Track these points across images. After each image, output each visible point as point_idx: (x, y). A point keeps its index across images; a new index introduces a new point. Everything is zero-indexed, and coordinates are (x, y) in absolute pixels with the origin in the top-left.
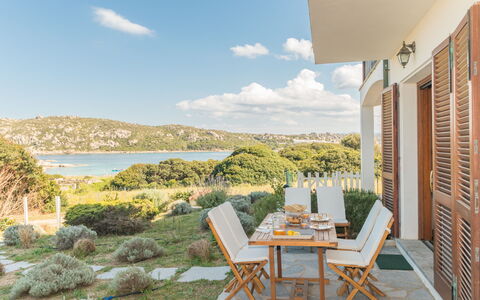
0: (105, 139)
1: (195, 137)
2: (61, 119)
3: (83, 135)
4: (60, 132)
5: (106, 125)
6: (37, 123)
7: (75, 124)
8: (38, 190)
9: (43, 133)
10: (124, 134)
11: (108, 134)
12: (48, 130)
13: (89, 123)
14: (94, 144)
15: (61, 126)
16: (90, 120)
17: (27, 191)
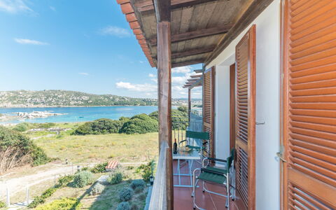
0: (77, 101)
1: (117, 100)
2: (56, 91)
3: (66, 99)
4: (56, 97)
5: (78, 94)
6: (44, 93)
7: (63, 93)
8: (30, 153)
9: (48, 98)
10: (86, 98)
11: (78, 98)
12: (50, 96)
13: (69, 93)
14: (72, 103)
15: (56, 95)
16: (70, 92)
17: (24, 154)
